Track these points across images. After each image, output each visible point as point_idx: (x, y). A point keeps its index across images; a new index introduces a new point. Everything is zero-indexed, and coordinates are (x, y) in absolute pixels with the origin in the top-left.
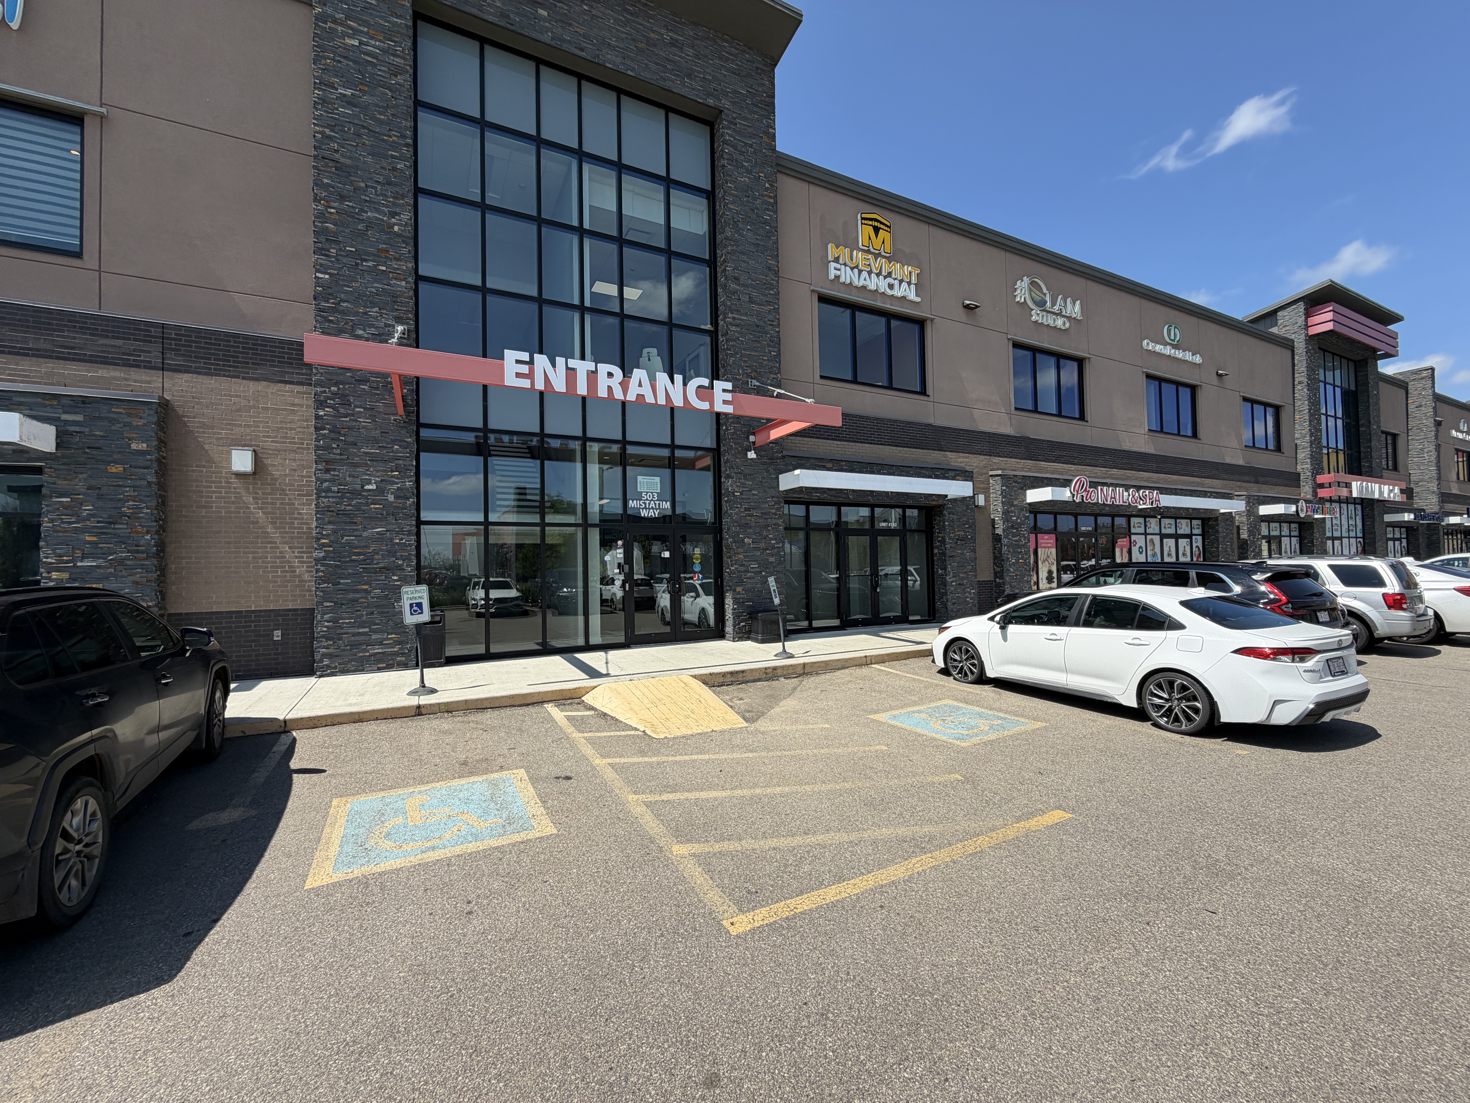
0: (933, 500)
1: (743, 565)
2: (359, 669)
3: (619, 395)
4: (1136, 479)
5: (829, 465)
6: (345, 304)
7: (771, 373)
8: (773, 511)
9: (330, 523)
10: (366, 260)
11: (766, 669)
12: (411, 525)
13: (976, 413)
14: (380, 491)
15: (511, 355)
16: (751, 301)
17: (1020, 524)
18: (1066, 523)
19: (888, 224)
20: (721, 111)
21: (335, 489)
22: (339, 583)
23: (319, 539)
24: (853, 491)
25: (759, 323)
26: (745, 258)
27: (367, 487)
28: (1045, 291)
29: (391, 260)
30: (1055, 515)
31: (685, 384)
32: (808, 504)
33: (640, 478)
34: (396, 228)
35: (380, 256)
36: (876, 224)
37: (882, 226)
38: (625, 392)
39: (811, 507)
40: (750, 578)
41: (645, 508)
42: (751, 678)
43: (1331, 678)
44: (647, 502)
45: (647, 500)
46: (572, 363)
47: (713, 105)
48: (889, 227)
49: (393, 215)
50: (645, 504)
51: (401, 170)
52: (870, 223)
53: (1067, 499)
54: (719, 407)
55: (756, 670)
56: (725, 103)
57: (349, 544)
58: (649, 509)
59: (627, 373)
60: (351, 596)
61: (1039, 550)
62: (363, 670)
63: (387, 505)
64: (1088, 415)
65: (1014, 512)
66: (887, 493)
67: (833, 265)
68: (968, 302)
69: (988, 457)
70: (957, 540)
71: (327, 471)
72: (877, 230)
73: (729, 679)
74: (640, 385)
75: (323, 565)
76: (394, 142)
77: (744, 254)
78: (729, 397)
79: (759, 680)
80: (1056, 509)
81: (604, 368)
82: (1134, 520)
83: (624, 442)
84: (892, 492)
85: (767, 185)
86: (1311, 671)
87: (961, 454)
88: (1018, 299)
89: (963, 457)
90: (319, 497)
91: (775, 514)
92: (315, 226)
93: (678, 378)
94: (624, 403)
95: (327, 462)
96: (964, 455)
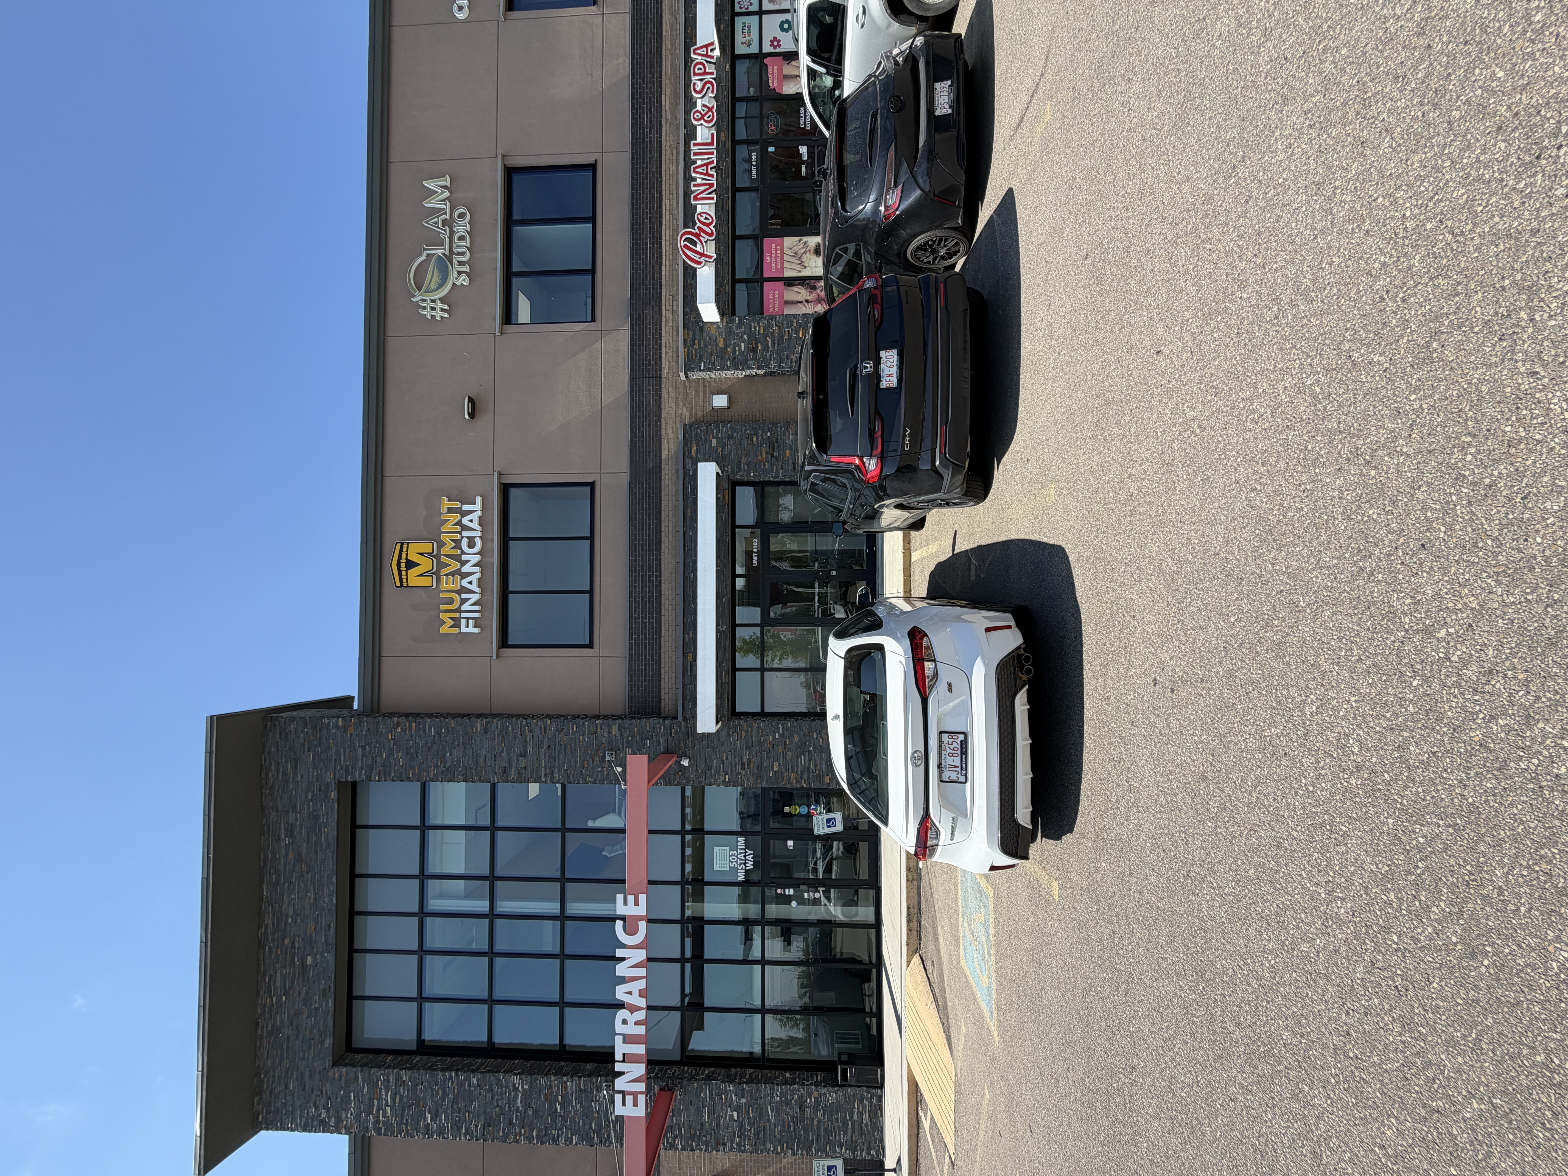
0: (724, 497)
1: (802, 772)
3: (641, 1015)
5: (690, 658)
6: (593, 1125)
7: (596, 732)
8: (744, 733)
9: (764, 1145)
10: (556, 1109)
12: (766, 1088)
14: (738, 1109)
17: (752, 334)
19: (399, 545)
20: (339, 781)
21: (738, 1140)
23: (777, 1153)
25: (546, 745)
27: (736, 1118)
28: (423, 258)
29: (552, 1092)
31: (624, 946)
33: (716, 868)
34: (526, 1087)
36: (403, 565)
37: (404, 556)
38: (639, 1009)
40: (816, 765)
41: (745, 864)
44: (739, 861)
47: (336, 791)
48: (402, 544)
49: (516, 1089)
50: (741, 864)
52: (404, 573)
53: (713, 269)
54: (642, 910)
56: (329, 777)
58: (746, 860)
59: (621, 1006)
61: (787, 274)
62: (882, 1127)
63: (749, 1105)
64: (588, 159)
65: (735, 345)
67: (464, 630)
68: (467, 417)
69: (663, 380)
72: (410, 565)
74: (630, 993)
78: (631, 899)
81: (619, 1028)
84: (717, 566)
85: (399, 730)
86: (952, 834)
88: (446, 315)
91: (747, 732)
93: (619, 953)
96: (663, 427)
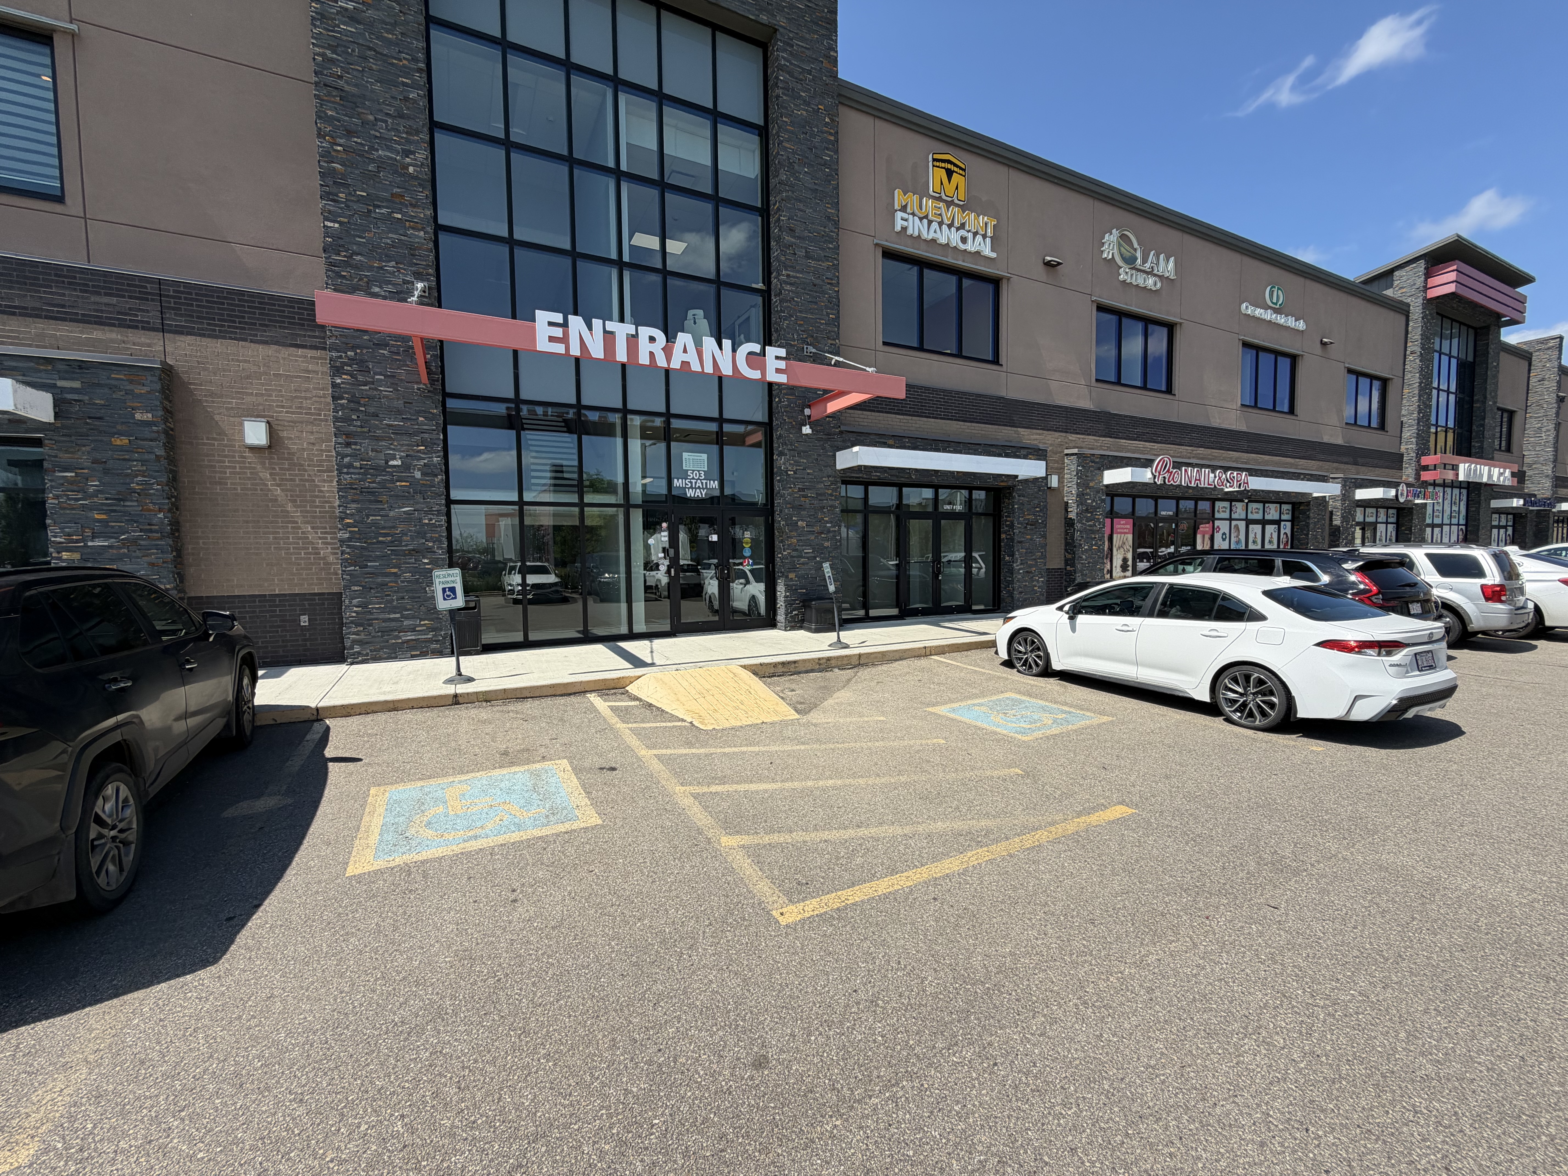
0: (1002, 481)
1: (796, 550)
2: (392, 656)
3: (661, 362)
4: (1224, 459)
5: (891, 442)
6: (358, 258)
7: (828, 338)
8: (830, 492)
9: (353, 501)
10: (379, 207)
11: (819, 659)
12: (440, 505)
13: (1054, 385)
14: (406, 467)
15: (543, 317)
16: (808, 256)
17: (1096, 508)
18: (1145, 507)
19: (963, 167)
20: (776, 30)
21: (357, 464)
22: (367, 566)
23: (342, 519)
24: (916, 470)
25: (817, 282)
26: (801, 206)
27: (391, 463)
28: (1136, 245)
29: (406, 206)
30: (1134, 497)
31: (734, 350)
32: (866, 484)
33: (685, 455)
34: (411, 169)
35: (395, 202)
36: (949, 166)
37: (956, 169)
38: (669, 359)
39: (870, 488)
40: (803, 564)
41: (691, 487)
42: (804, 669)
43: (1418, 673)
44: (694, 481)
45: (693, 478)
46: (611, 326)
47: (766, 22)
48: (964, 170)
49: (407, 153)
50: (691, 483)
51: (414, 101)
52: (943, 165)
53: (1147, 481)
54: (773, 377)
55: (809, 660)
56: (781, 21)
57: (375, 524)
58: (696, 489)
59: (670, 338)
60: (380, 580)
61: (1115, 536)
62: (396, 658)
63: (413, 482)
64: (1176, 388)
65: (1090, 495)
66: (953, 472)
67: (899, 215)
68: (1049, 258)
69: (1064, 434)
70: (1027, 524)
71: (348, 445)
72: (949, 173)
73: (780, 669)
74: (685, 351)
75: (349, 546)
76: (404, 66)
77: (800, 201)
78: (782, 365)
79: (812, 671)
80: (1135, 492)
81: (645, 332)
82: (1218, 504)
83: (668, 415)
84: (958, 472)
85: (827, 120)
86: (1397, 665)
87: (1035, 431)
88: (1105, 255)
89: (1037, 434)
90: (340, 472)
91: (831, 495)
92: (320, 167)
93: (727, 343)
94: (667, 371)
95: (348, 435)
96: (1038, 431)
